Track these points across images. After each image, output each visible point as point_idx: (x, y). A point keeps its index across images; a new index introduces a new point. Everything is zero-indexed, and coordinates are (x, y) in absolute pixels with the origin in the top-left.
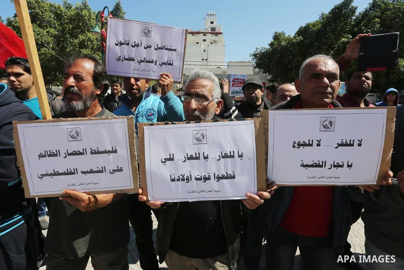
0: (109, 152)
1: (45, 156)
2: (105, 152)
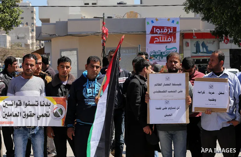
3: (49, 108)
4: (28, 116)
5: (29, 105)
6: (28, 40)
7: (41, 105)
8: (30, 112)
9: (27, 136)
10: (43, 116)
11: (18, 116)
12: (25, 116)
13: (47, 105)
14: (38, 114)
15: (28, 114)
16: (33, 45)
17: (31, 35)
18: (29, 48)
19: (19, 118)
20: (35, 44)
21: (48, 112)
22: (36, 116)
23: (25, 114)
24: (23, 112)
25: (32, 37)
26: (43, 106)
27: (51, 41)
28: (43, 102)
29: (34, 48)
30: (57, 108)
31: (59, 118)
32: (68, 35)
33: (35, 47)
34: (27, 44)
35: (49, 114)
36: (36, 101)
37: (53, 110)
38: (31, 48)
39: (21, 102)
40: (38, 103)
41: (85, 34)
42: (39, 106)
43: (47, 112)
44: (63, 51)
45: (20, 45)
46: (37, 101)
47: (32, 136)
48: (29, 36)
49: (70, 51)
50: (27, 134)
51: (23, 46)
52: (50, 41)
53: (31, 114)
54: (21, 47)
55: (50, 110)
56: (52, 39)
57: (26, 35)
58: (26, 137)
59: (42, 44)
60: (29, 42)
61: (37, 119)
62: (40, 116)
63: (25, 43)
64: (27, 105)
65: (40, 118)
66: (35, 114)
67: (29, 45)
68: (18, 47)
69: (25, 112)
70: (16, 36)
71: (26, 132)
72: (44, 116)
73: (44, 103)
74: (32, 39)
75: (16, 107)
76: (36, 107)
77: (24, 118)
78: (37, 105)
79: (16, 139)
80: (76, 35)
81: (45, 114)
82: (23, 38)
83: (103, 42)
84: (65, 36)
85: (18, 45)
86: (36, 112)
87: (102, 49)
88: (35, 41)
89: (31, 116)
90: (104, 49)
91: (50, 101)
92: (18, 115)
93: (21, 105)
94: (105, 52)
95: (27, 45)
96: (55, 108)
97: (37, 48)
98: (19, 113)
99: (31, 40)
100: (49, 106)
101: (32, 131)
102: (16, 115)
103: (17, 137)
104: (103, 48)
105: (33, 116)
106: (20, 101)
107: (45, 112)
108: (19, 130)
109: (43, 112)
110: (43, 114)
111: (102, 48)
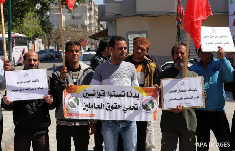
0: (194, 90)
1: (171, 92)
2: (193, 90)
3: (138, 100)
4: (113, 108)
5: (114, 96)
6: (85, 20)
7: (128, 96)
8: (115, 104)
9: (117, 130)
10: (130, 108)
11: (101, 108)
12: (109, 108)
13: (135, 97)
14: (125, 106)
15: (112, 106)
16: (91, 26)
17: (88, 14)
18: (87, 29)
19: (102, 110)
20: (93, 25)
21: (137, 104)
22: (122, 108)
23: (109, 106)
24: (107, 104)
25: (90, 17)
26: (130, 97)
27: (116, 22)
28: (131, 92)
29: (92, 30)
30: (146, 100)
31: (150, 111)
32: (136, 15)
33: (93, 28)
34: (83, 25)
35: (138, 107)
36: (122, 92)
37: (142, 102)
38: (88, 30)
39: (104, 92)
40: (124, 94)
41: (156, 14)
42: (126, 97)
43: (135, 104)
44: (130, 34)
45: (76, 27)
46: (124, 92)
47: (123, 130)
48: (86, 15)
49: (139, 34)
50: (116, 128)
51: (80, 26)
52: (114, 22)
53: (116, 106)
54: (77, 29)
55: (138, 102)
56: (117, 20)
57: (82, 15)
58: (116, 132)
59: (101, 25)
60: (87, 22)
61: (123, 111)
62: (127, 109)
63: (82, 24)
64: (111, 95)
65: (126, 111)
66: (121, 107)
67: (86, 26)
68: (74, 28)
69: (109, 104)
70: (70, 16)
71: (115, 125)
72: (132, 109)
73: (131, 94)
74: (90, 20)
75: (99, 98)
76: (122, 98)
77: (107, 110)
78: (123, 96)
79: (105, 134)
80: (146, 15)
81: (133, 107)
82: (80, 18)
83: (178, 23)
84: (133, 16)
85: (74, 26)
86: (122, 104)
87: (177, 32)
88: (93, 22)
89: (116, 108)
90: (179, 32)
91: (139, 92)
92: (100, 106)
93: (104, 96)
94: (180, 36)
95: (84, 27)
96: (144, 99)
97: (95, 30)
98: (102, 104)
99: (88, 21)
100: (138, 97)
101: (122, 124)
102: (99, 107)
103: (105, 131)
104: (178, 30)
105: (118, 109)
106: (104, 90)
107: (132, 105)
108: (107, 124)
109: (131, 104)
110: (130, 107)
111: (176, 30)
